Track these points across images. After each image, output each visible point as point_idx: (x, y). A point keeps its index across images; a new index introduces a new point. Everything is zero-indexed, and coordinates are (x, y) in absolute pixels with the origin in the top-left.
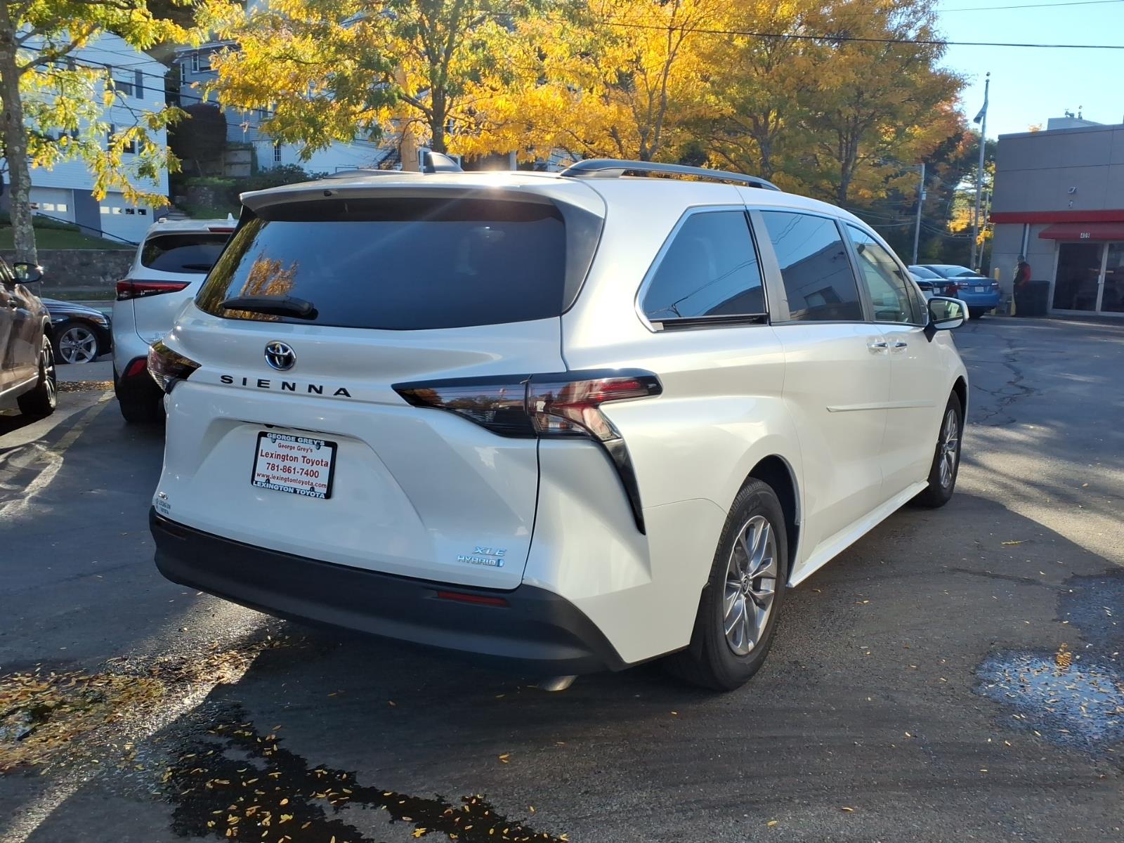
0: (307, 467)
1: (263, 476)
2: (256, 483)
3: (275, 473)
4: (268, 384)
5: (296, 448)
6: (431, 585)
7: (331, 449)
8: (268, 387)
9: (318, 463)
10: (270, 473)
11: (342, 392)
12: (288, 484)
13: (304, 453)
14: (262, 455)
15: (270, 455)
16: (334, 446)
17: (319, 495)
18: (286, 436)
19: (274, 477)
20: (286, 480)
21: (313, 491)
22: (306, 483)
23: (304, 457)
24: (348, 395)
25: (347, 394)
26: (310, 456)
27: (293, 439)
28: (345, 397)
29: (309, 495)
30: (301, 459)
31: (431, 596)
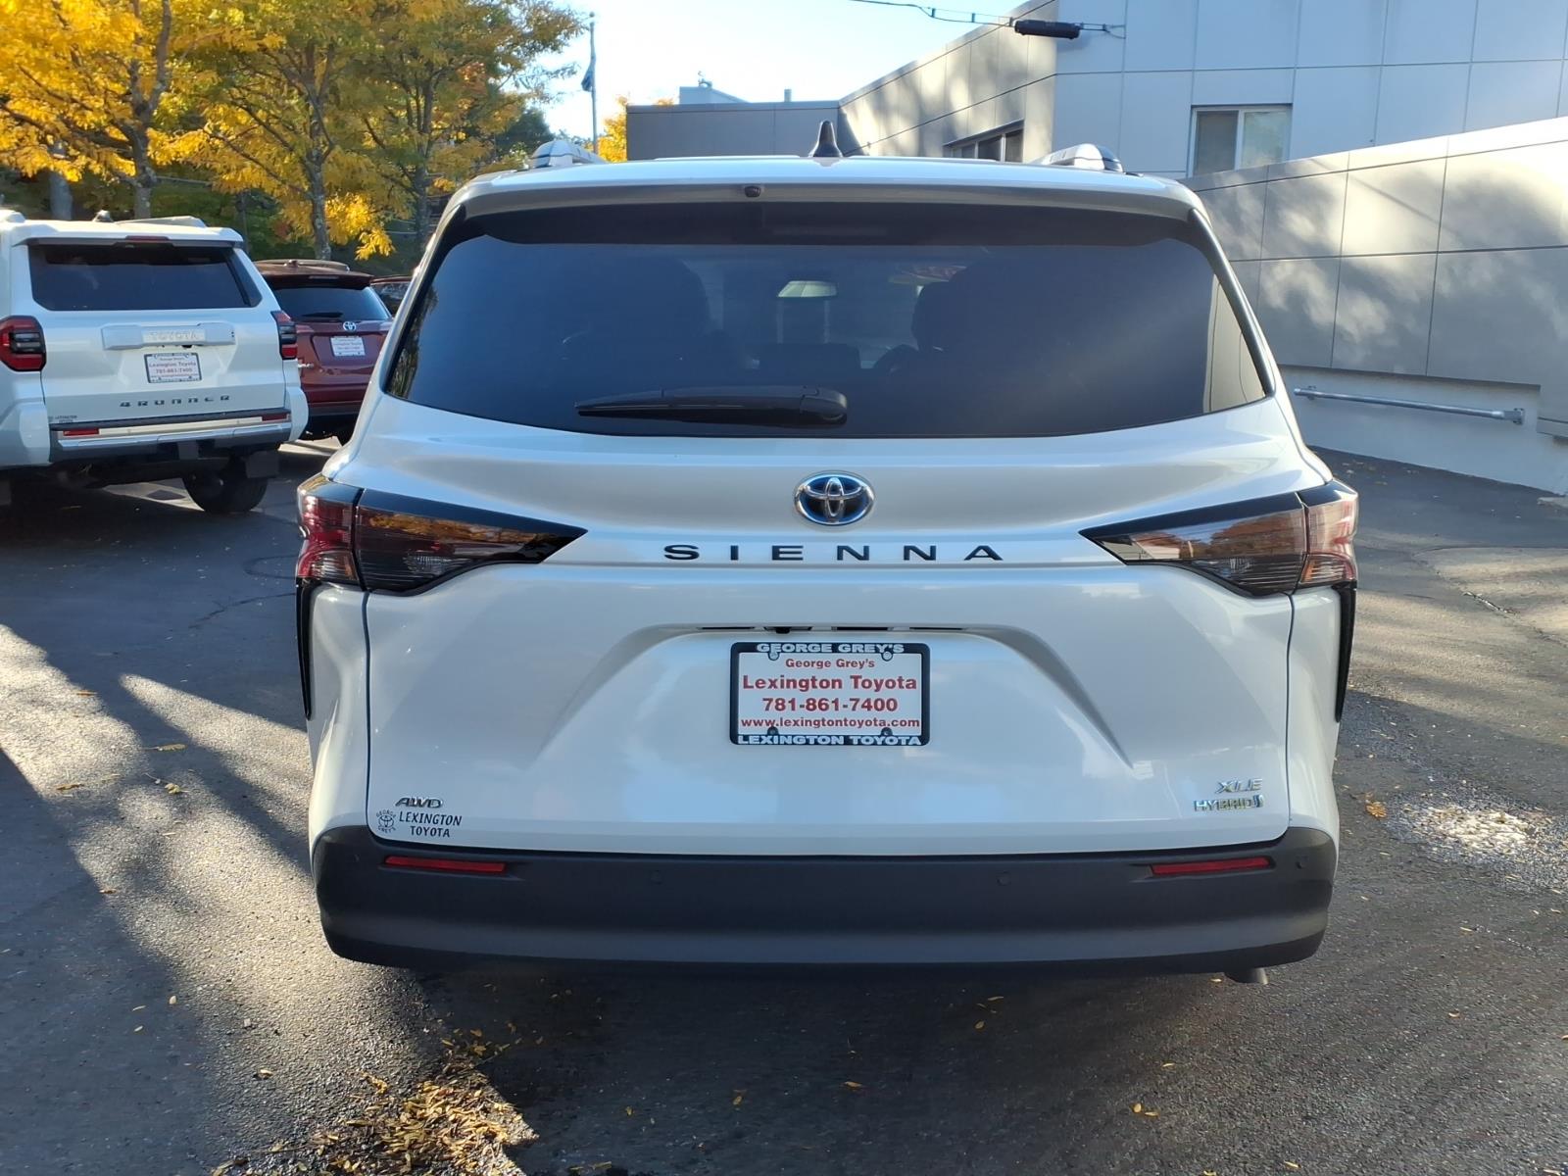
0: (863, 694)
1: (758, 723)
2: (746, 738)
3: (787, 714)
4: (800, 553)
5: (834, 663)
6: (1140, 860)
7: (919, 656)
8: (801, 559)
9: (890, 684)
10: (774, 715)
11: (982, 552)
12: (824, 730)
13: (856, 671)
14: (746, 686)
15: (769, 683)
16: (922, 650)
17: (908, 741)
18: (808, 644)
19: (787, 723)
20: (817, 724)
21: (890, 734)
22: (868, 723)
23: (856, 678)
24: (996, 557)
25: (992, 554)
26: (867, 673)
27: (827, 648)
28: (990, 560)
29: (884, 744)
30: (848, 683)
31: (1142, 878)
